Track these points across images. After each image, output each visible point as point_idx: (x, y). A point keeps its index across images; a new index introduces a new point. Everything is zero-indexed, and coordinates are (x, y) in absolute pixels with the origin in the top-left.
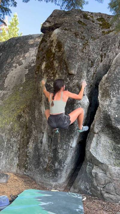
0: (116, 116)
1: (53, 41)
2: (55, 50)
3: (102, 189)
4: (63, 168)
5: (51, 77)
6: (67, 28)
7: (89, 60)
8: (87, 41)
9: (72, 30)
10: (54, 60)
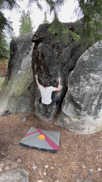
0: (77, 97)
1: (39, 52)
2: (40, 58)
3: (68, 127)
7: (62, 63)
8: (61, 49)
9: (51, 43)
10: (40, 64)
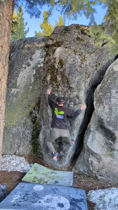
0: (108, 120)
1: (56, 58)
2: (58, 66)
3: (96, 173)
4: (67, 155)
5: (55, 88)
6: (67, 46)
7: (86, 73)
8: (84, 56)
9: (72, 48)
10: (57, 74)
